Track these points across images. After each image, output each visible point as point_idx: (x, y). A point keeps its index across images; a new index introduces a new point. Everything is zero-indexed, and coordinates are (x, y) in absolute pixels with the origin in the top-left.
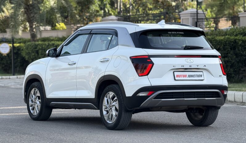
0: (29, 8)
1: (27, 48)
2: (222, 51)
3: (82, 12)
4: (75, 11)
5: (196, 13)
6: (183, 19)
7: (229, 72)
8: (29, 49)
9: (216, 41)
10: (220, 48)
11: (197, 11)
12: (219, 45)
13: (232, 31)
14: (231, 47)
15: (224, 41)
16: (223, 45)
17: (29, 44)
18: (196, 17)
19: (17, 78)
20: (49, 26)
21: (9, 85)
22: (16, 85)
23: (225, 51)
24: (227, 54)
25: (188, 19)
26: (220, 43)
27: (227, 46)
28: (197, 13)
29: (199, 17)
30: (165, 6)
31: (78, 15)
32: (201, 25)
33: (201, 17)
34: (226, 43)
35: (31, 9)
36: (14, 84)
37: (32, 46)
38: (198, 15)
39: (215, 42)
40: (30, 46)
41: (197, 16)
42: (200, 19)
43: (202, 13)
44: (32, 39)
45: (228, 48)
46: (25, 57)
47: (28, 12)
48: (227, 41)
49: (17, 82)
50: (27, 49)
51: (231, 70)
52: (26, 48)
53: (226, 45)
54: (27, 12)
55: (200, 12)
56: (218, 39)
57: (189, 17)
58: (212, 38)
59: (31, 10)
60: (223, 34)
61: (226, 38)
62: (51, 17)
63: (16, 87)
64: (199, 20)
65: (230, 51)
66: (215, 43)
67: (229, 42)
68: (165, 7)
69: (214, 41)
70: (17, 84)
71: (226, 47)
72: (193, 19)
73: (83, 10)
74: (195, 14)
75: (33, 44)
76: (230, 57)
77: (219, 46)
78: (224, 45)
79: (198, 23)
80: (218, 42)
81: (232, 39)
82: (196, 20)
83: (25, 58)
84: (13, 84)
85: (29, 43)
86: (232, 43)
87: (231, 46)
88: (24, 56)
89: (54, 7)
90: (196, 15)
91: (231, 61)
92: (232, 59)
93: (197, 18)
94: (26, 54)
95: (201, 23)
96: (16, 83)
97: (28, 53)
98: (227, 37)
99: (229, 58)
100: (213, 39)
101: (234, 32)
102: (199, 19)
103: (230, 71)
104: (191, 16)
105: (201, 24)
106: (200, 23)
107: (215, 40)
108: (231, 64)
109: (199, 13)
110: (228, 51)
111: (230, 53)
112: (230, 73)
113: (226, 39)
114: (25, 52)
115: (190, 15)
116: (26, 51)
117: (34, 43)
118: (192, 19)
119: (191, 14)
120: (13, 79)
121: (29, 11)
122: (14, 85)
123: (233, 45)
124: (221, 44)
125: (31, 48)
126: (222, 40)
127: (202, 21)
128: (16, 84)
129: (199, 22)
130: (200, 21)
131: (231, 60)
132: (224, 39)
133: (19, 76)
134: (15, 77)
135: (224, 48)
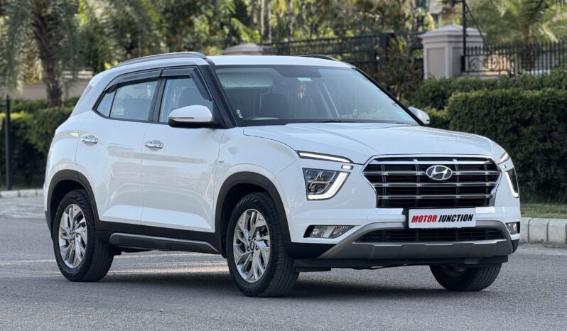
0: (45, 25)
1: (41, 122)
2: (537, 124)
3: (175, 33)
4: (157, 32)
5: (462, 33)
6: (428, 50)
7: (555, 177)
8: (45, 125)
9: (522, 101)
10: (532, 117)
11: (464, 31)
12: (530, 109)
13: (556, 77)
14: (559, 115)
15: (543, 101)
16: (539, 111)
17: (47, 113)
18: (462, 45)
19: (19, 195)
20: (87, 70)
21: (6, 211)
22: (24, 212)
23: (545, 126)
24: (550, 132)
25: (443, 48)
26: (533, 106)
27: (549, 114)
28: (465, 36)
29: (468, 45)
30: (388, 16)
31: (164, 42)
32: (474, 65)
33: (474, 45)
34: (546, 106)
35: (49, 27)
36: (17, 209)
37: (53, 116)
38: (468, 39)
39: (522, 104)
40: (50, 116)
41: (465, 42)
42: (472, 49)
43: (478, 34)
44: (50, 101)
45: (552, 117)
46: (35, 144)
47: (41, 33)
48: (548, 101)
49: (24, 204)
50: (42, 125)
51: (559, 171)
52: (38, 122)
53: (548, 112)
54: (39, 35)
55: (470, 32)
56: (528, 97)
57: (446, 45)
58: (514, 95)
59: (48, 31)
60: (535, 84)
61: (546, 94)
62: (93, 48)
63: (24, 216)
64: (470, 53)
65: (557, 125)
66: (521, 106)
67: (554, 102)
68: (388, 20)
69: (517, 100)
70: (25, 209)
71: (547, 115)
72: (454, 48)
73: (178, 30)
74: (458, 36)
75: (57, 112)
76: (557, 140)
77: (530, 114)
78: (542, 111)
79: (467, 58)
80: (529, 102)
81: (561, 96)
82: (461, 53)
83: (36, 147)
84: (14, 209)
85: (46, 110)
86: (563, 106)
87: (559, 112)
88: (33, 142)
89: (104, 21)
90: (462, 39)
91: (559, 151)
92: (561, 145)
93: (465, 48)
94: (39, 138)
95: (474, 59)
96: (20, 206)
97: (43, 135)
98: (549, 92)
99: (556, 142)
100: (517, 97)
101: (561, 80)
102: (468, 48)
103: (556, 173)
104: (449, 42)
105: (474, 62)
106: (471, 58)
107: (521, 98)
108: (560, 157)
109: (469, 34)
110: (553, 124)
111: (556, 130)
112: (556, 180)
113: (546, 96)
114: (38, 132)
115: (447, 39)
116: (40, 130)
117: (59, 110)
118: (451, 50)
119: (450, 36)
120: (8, 198)
121: (44, 31)
122: (18, 211)
123: (563, 109)
124: (535, 107)
125: (51, 123)
126: (537, 98)
127: (476, 55)
128: (22, 209)
129: (469, 56)
130: (472, 55)
131: (560, 148)
132: (542, 95)
133: (23, 192)
134: (14, 193)
135: (541, 117)
